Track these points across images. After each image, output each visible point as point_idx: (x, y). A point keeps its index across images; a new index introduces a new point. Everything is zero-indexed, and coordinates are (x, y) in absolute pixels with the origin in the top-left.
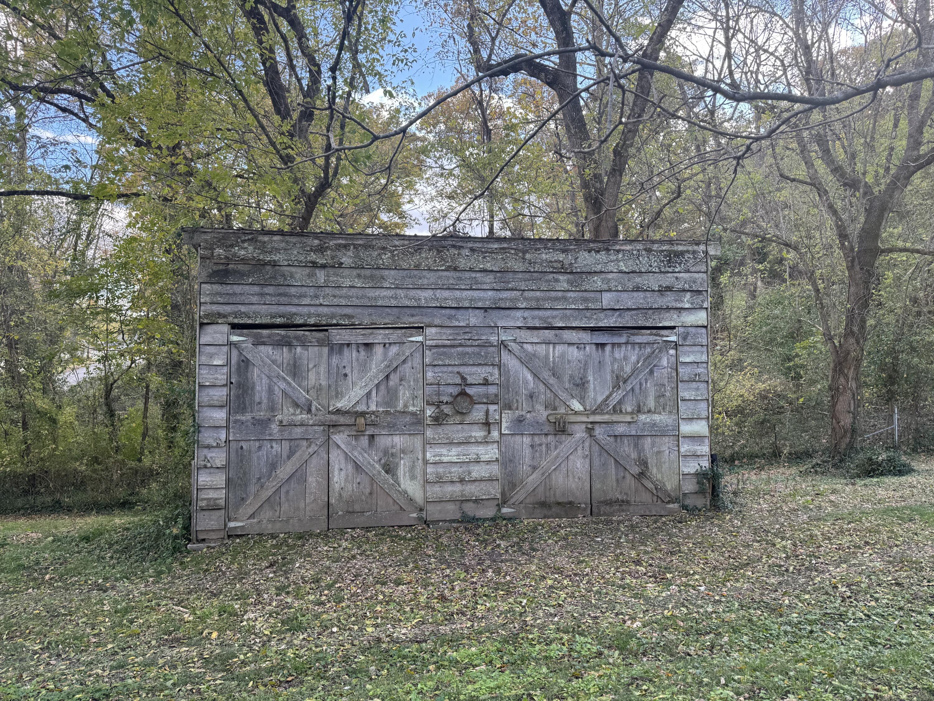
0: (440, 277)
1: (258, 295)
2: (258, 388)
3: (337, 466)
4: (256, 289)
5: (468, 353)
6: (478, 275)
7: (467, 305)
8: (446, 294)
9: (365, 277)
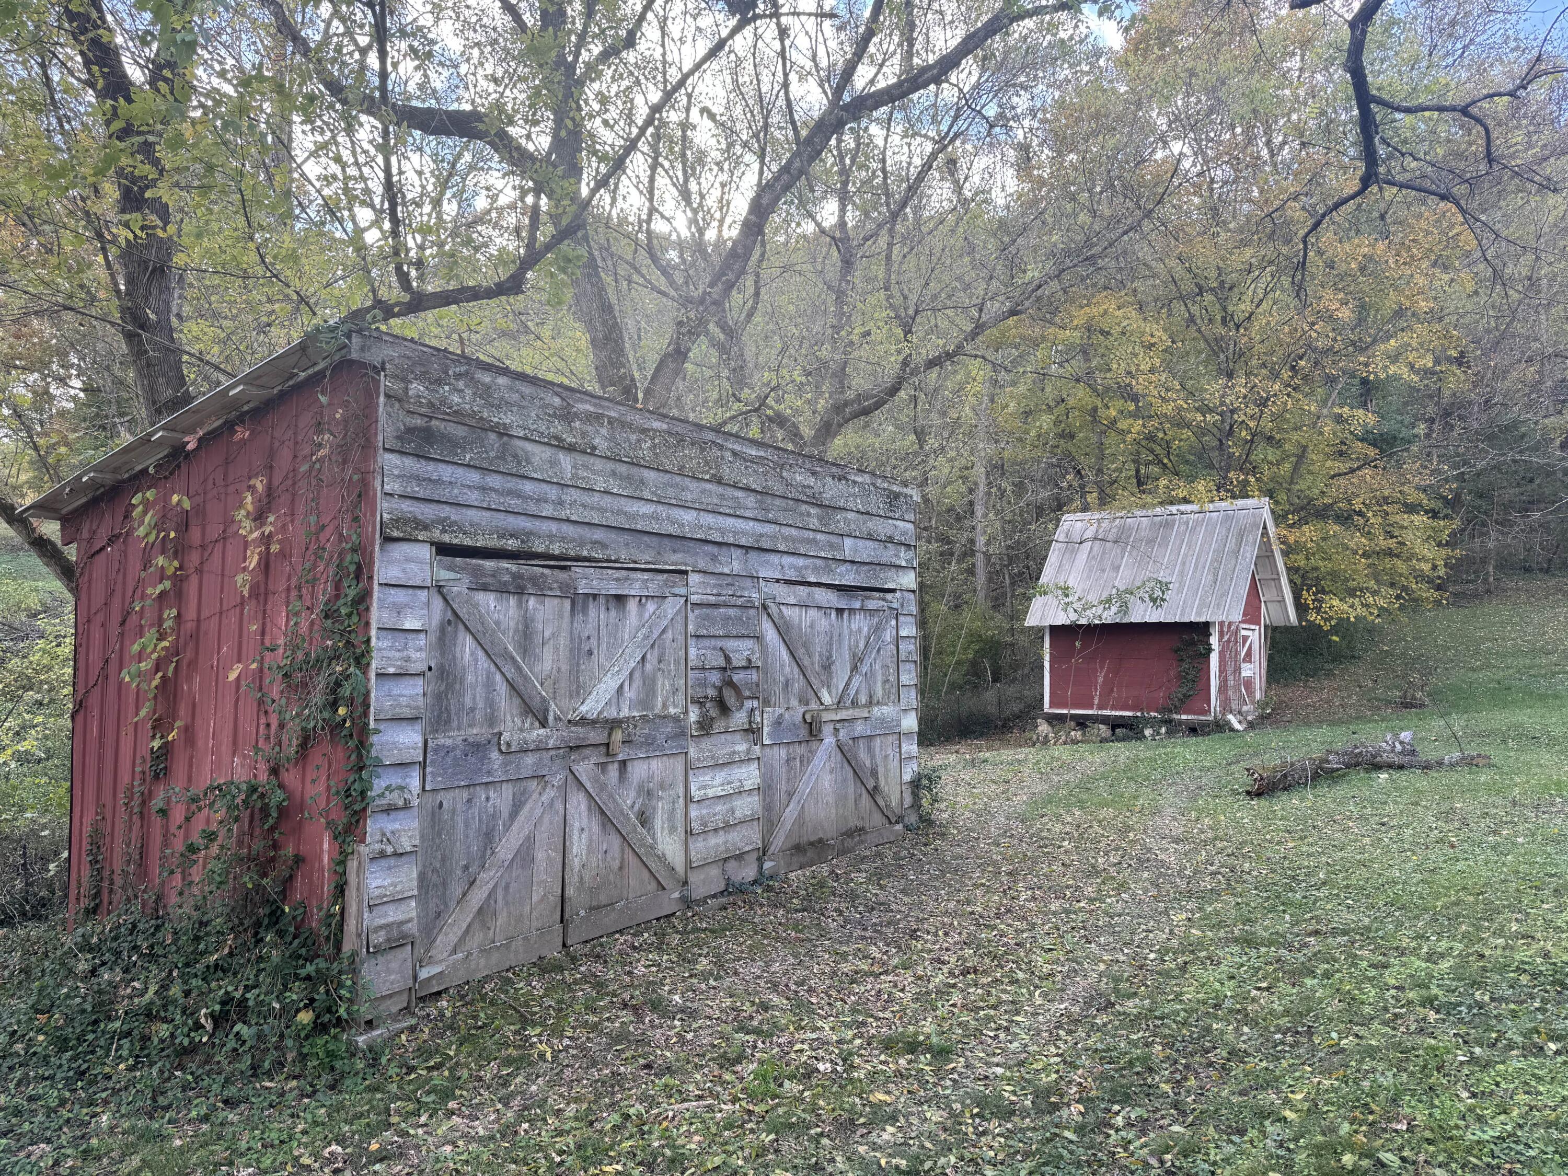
0: (703, 491)
1: (478, 488)
2: (470, 678)
3: (577, 824)
4: (474, 477)
5: (730, 618)
6: (740, 494)
7: (731, 541)
8: (709, 519)
9: (622, 478)
